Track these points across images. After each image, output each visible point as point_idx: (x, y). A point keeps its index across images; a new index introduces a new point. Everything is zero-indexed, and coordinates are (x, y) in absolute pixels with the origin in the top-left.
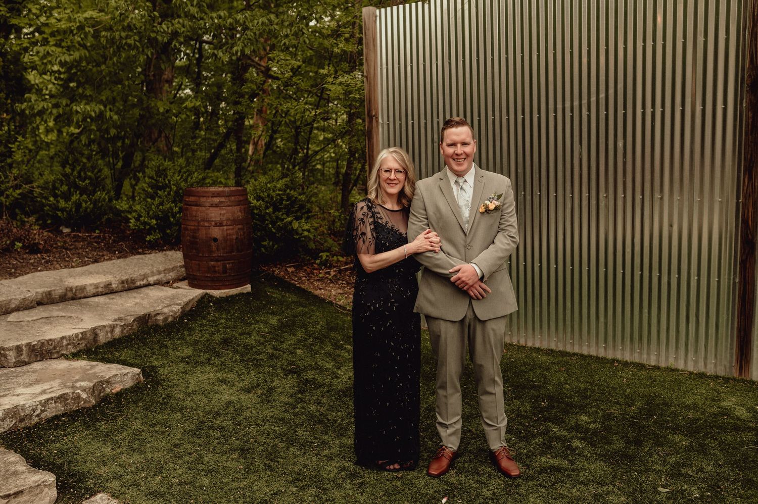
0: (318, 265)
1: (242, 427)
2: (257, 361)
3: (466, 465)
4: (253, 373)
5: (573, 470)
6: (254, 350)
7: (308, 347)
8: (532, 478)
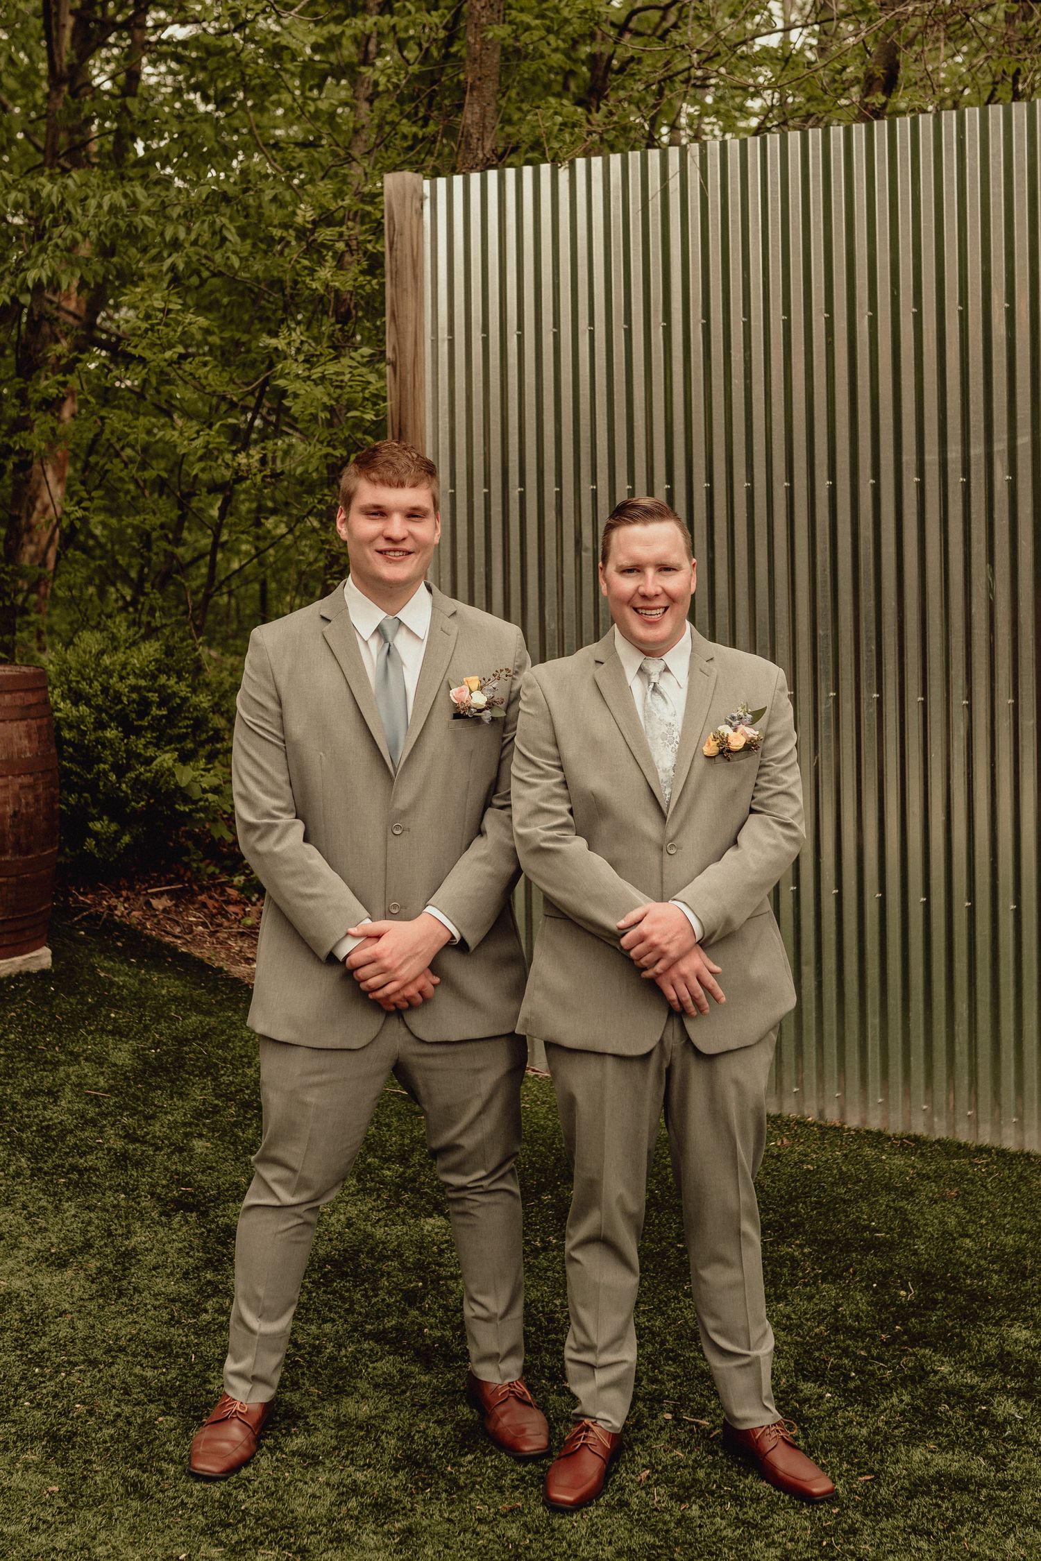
0: (241, 890)
1: (47, 1371)
2: (81, 1173)
3: (701, 1474)
4: (70, 1208)
5: (1003, 1485)
6: (70, 1140)
7: (224, 1133)
8: (891, 1511)
